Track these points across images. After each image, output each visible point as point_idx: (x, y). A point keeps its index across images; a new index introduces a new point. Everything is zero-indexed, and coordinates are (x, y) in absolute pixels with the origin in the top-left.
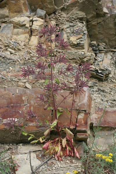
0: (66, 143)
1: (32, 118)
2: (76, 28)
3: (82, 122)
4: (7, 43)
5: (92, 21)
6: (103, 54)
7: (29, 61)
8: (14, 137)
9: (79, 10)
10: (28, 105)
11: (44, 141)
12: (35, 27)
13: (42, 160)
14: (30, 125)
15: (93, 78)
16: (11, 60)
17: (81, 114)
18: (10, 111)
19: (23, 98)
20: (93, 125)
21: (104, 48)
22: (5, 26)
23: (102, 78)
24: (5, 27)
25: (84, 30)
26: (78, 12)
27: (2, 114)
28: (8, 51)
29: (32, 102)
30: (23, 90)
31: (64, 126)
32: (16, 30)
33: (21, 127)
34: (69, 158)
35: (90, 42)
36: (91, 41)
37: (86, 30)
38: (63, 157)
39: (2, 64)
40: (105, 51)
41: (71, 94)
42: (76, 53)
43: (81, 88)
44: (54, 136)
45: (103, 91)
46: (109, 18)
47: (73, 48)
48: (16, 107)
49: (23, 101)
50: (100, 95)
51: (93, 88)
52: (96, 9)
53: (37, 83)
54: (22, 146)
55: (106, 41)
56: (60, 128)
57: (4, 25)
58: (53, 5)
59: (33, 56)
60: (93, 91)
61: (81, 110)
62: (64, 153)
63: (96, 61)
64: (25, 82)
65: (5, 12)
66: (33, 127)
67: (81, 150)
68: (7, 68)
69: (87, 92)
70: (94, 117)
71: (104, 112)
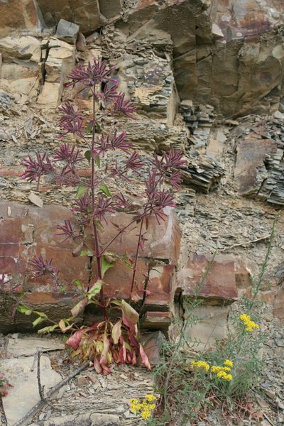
0: (120, 334)
1: (43, 274)
2: (148, 69)
3: (158, 285)
5: (185, 55)
6: (208, 131)
7: (38, 141)
9: (157, 28)
10: (35, 244)
11: (69, 327)
12: (53, 62)
13: (64, 372)
14: (39, 290)
15: (184, 186)
17: (156, 268)
19: (24, 228)
20: (181, 293)
21: (211, 117)
23: (206, 186)
25: (166, 74)
26: (154, 32)
29: (44, 238)
30: (24, 209)
31: (118, 295)
32: (8, 68)
33: (18, 294)
34: (127, 369)
35: (179, 101)
36: (181, 100)
37: (172, 74)
38: (113, 366)
40: (211, 123)
41: (136, 222)
42: (147, 125)
43: (160, 209)
44: (92, 318)
45: (206, 216)
46: (224, 48)
47: (141, 114)
48: (7, 247)
49: (22, 235)
50: (198, 225)
51: (184, 209)
52: (197, 27)
53: (57, 193)
54: (17, 340)
55: (214, 101)
58: (97, 11)
59: (47, 130)
60: (184, 215)
61: (157, 259)
62: (115, 356)
63: (192, 146)
64: (28, 191)
66: (45, 295)
67: (154, 351)
69: (171, 218)
70: (184, 276)
71: (206, 265)
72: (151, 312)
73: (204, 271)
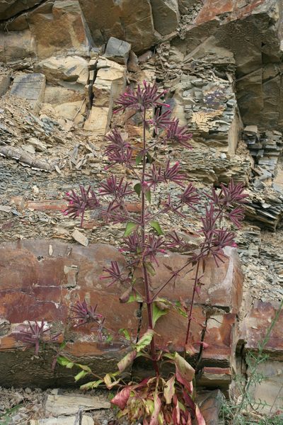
0: (174, 392)
1: (87, 323)
2: (207, 92)
3: (216, 337)
4: (28, 124)
5: (249, 75)
6: (275, 160)
7: (83, 171)
8: (38, 371)
9: (218, 45)
10: (79, 287)
11: (116, 383)
12: (101, 84)
14: (82, 341)
15: (247, 223)
16: (35, 169)
17: (215, 317)
18: (30, 301)
19: (66, 269)
20: (243, 346)
21: (278, 144)
22: (23, 79)
23: (272, 222)
24: (23, 81)
25: (228, 97)
26: (214, 50)
27: (9, 310)
28: (30, 143)
29: (89, 281)
30: (67, 248)
31: (171, 347)
32: (52, 91)
33: (59, 344)
35: (242, 126)
36: (245, 126)
37: (235, 97)
39: (12, 178)
40: (279, 151)
41: (191, 264)
42: (206, 155)
43: (218, 250)
44: (141, 373)
45: (273, 257)
47: (199, 141)
48: (47, 291)
49: (64, 277)
50: (263, 268)
51: (247, 249)
52: (263, 44)
53: (104, 231)
54: (57, 397)
55: (282, 126)
56: (158, 351)
57: (21, 75)
58: (151, 28)
59: (94, 159)
60: (247, 256)
61: (216, 306)
62: (167, 418)
63: (256, 178)
64: (72, 228)
65: (25, 41)
66: (89, 346)
67: (212, 413)
68: (25, 188)
69: (232, 259)
70: (247, 326)
71: (273, 314)
72: (208, 368)
73: (270, 320)
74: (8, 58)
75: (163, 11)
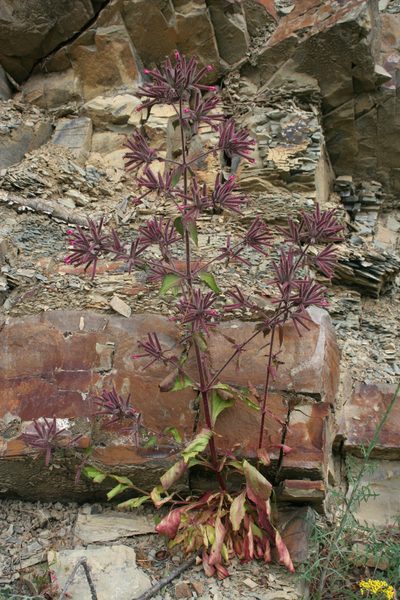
0: (243, 514)
1: (121, 421)
2: (286, 124)
3: (303, 436)
4: (65, 173)
5: (339, 108)
6: (375, 215)
7: (131, 226)
8: (64, 484)
9: (298, 71)
10: (115, 372)
11: (167, 499)
12: (155, 122)
13: (157, 573)
14: (117, 444)
15: (344, 288)
16: (73, 225)
17: (301, 408)
18: (51, 392)
19: (99, 348)
20: (342, 443)
21: (378, 197)
22: (67, 125)
23: (375, 286)
24: (66, 128)
25: (312, 129)
26: (294, 77)
27: (24, 403)
28: (69, 196)
29: (128, 363)
30: (102, 319)
31: (239, 452)
32: (99, 137)
34: (256, 568)
35: (332, 175)
36: (337, 176)
37: (322, 131)
38: (235, 562)
39: (42, 237)
40: (378, 205)
42: (288, 201)
43: (300, 311)
44: (203, 484)
45: (377, 329)
46: (392, 96)
47: (279, 185)
48: (73, 376)
49: (96, 358)
50: (366, 342)
51: (345, 319)
52: (353, 65)
53: (154, 297)
54: (89, 517)
55: (381, 175)
56: (221, 457)
57: (65, 121)
58: (215, 54)
59: (145, 210)
60: (345, 328)
61: (301, 393)
62: (238, 547)
63: (353, 233)
64: (110, 294)
65: (69, 82)
66: (126, 451)
67: (299, 540)
68: (59, 248)
69: (322, 328)
70: (347, 417)
71: (380, 400)
72: (290, 481)
73: (376, 408)
74: (49, 103)
75: (229, 31)
